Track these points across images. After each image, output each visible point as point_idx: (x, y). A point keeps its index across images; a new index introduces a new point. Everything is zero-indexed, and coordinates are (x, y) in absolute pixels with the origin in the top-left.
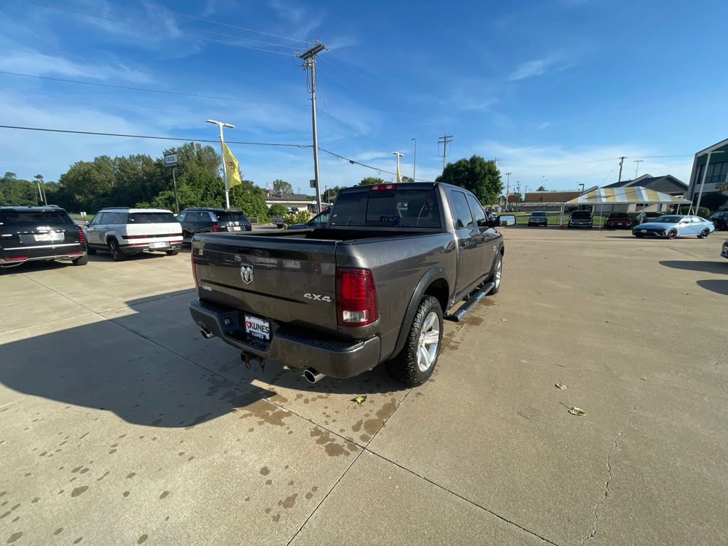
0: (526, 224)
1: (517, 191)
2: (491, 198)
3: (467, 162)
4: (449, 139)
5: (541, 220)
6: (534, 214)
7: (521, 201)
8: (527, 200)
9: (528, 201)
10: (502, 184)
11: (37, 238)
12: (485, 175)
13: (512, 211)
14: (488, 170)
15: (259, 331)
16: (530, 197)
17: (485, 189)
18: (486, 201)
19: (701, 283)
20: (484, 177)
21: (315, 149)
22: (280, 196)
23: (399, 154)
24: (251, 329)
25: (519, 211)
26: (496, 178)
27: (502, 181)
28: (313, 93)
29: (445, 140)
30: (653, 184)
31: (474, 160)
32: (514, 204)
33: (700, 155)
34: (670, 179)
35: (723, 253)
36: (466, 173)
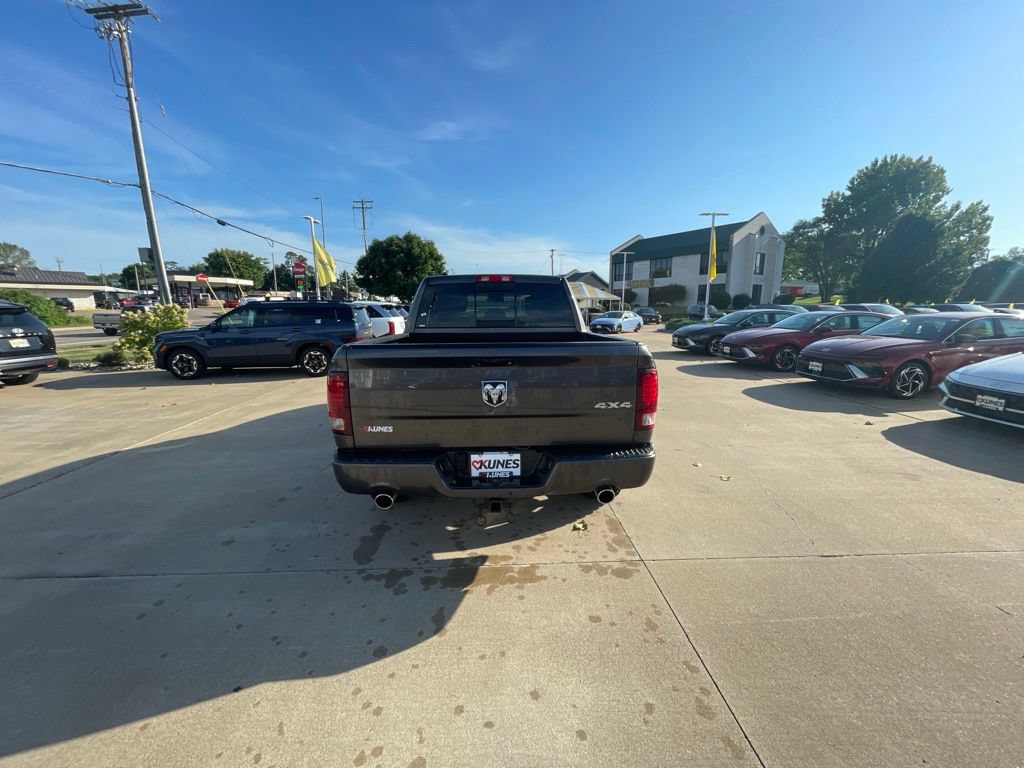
4: (368, 205)
12: (426, 259)
14: (430, 253)
15: (500, 468)
19: (680, 369)
20: (426, 262)
22: (13, 274)
23: (313, 220)
24: (483, 470)
28: (128, 87)
29: (363, 206)
30: (583, 278)
31: (409, 238)
33: (613, 254)
34: (593, 275)
35: (674, 343)
36: (402, 255)
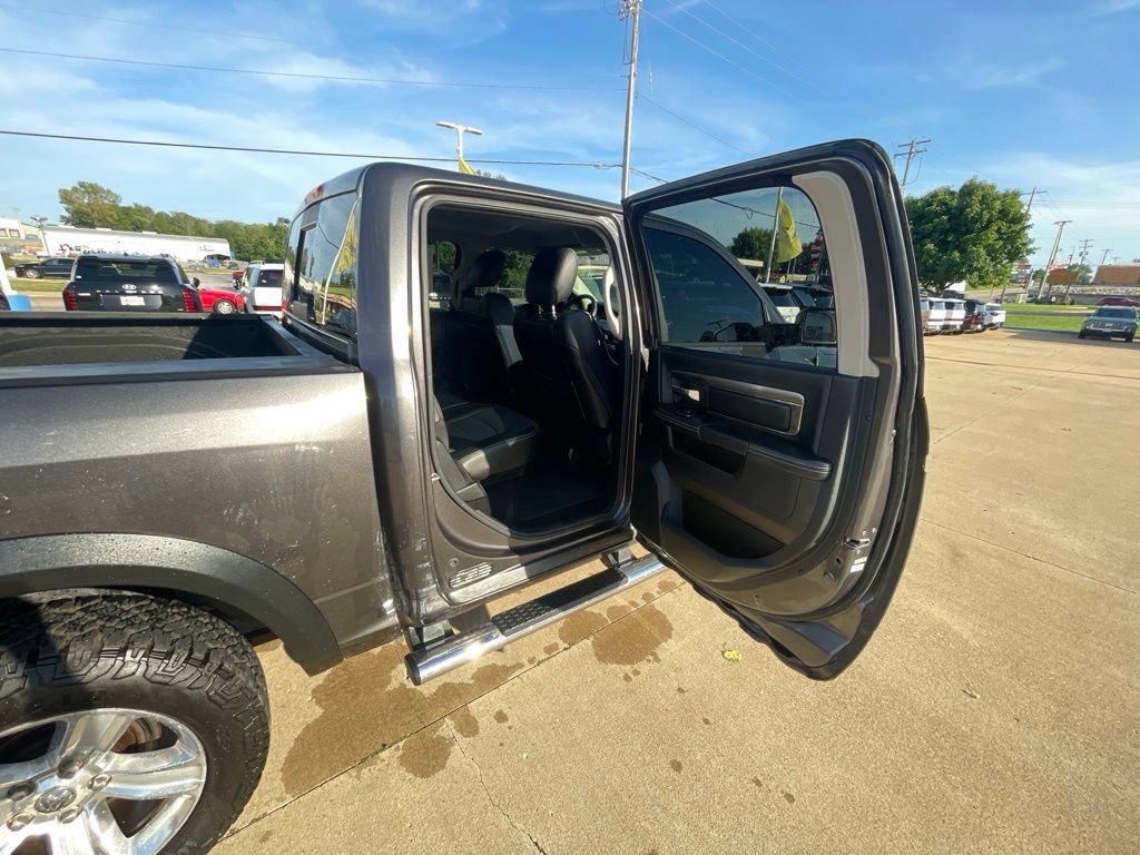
0: (1073, 333)
1: (1077, 260)
2: (997, 273)
3: (952, 193)
5: (1116, 325)
6: (1100, 313)
7: (1084, 282)
8: (1100, 281)
9: (1103, 283)
10: (1031, 241)
11: (124, 301)
12: (990, 222)
13: (1051, 303)
16: (1108, 274)
17: (982, 251)
18: (981, 278)
20: (987, 227)
21: (624, 172)
25: (1072, 303)
26: (1017, 227)
27: (1030, 236)
28: (631, 64)
31: (968, 191)
32: (1063, 288)
